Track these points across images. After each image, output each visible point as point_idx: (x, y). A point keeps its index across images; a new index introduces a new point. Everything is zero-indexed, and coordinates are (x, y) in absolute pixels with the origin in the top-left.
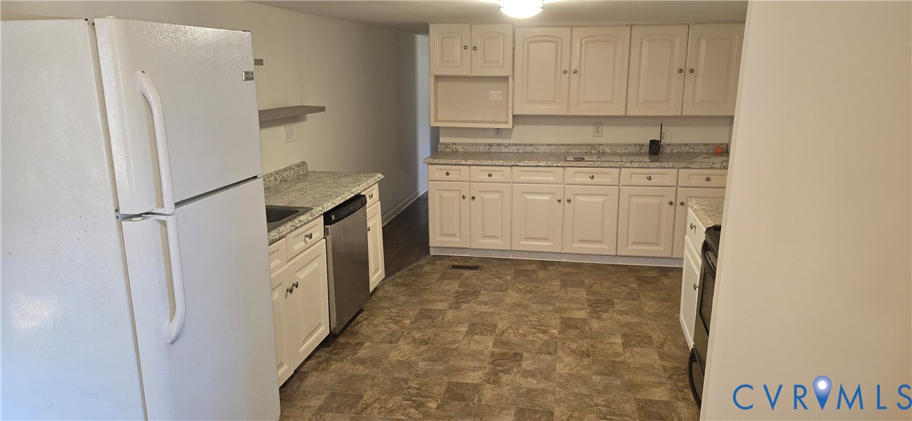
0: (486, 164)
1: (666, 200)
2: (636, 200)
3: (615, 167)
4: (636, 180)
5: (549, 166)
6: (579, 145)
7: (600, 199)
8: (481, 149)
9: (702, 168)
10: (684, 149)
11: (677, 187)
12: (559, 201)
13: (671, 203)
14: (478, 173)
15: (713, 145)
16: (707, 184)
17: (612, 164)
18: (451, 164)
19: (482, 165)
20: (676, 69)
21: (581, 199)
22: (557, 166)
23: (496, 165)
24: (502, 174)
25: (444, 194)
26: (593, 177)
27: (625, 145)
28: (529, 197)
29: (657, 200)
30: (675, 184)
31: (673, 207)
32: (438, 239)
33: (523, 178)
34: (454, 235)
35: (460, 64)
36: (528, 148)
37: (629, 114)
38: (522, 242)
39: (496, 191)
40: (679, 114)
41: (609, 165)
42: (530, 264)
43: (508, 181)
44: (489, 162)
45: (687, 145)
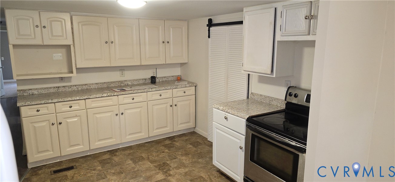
0: (68, 100)
1: (169, 105)
2: (155, 107)
3: (145, 92)
4: (155, 97)
5: (109, 96)
6: (114, 82)
7: (138, 110)
8: (52, 91)
9: (182, 88)
10: (164, 79)
11: (173, 97)
12: (117, 115)
13: (171, 106)
14: (63, 107)
15: (175, 76)
16: (185, 95)
17: (143, 91)
18: (41, 104)
19: (65, 101)
20: (161, 42)
21: (129, 111)
22: (114, 96)
23: (75, 100)
24: (78, 105)
25: (36, 125)
26: (134, 98)
27: (138, 80)
28: (98, 116)
29: (164, 106)
30: (172, 97)
31: (172, 107)
32: (35, 156)
33: (94, 105)
34: (48, 151)
35: (33, 37)
36: (84, 87)
37: (143, 64)
38: (97, 143)
39: (76, 116)
40: (165, 63)
41: (141, 91)
42: (103, 155)
43: (84, 109)
44: (70, 99)
45: (165, 77)
